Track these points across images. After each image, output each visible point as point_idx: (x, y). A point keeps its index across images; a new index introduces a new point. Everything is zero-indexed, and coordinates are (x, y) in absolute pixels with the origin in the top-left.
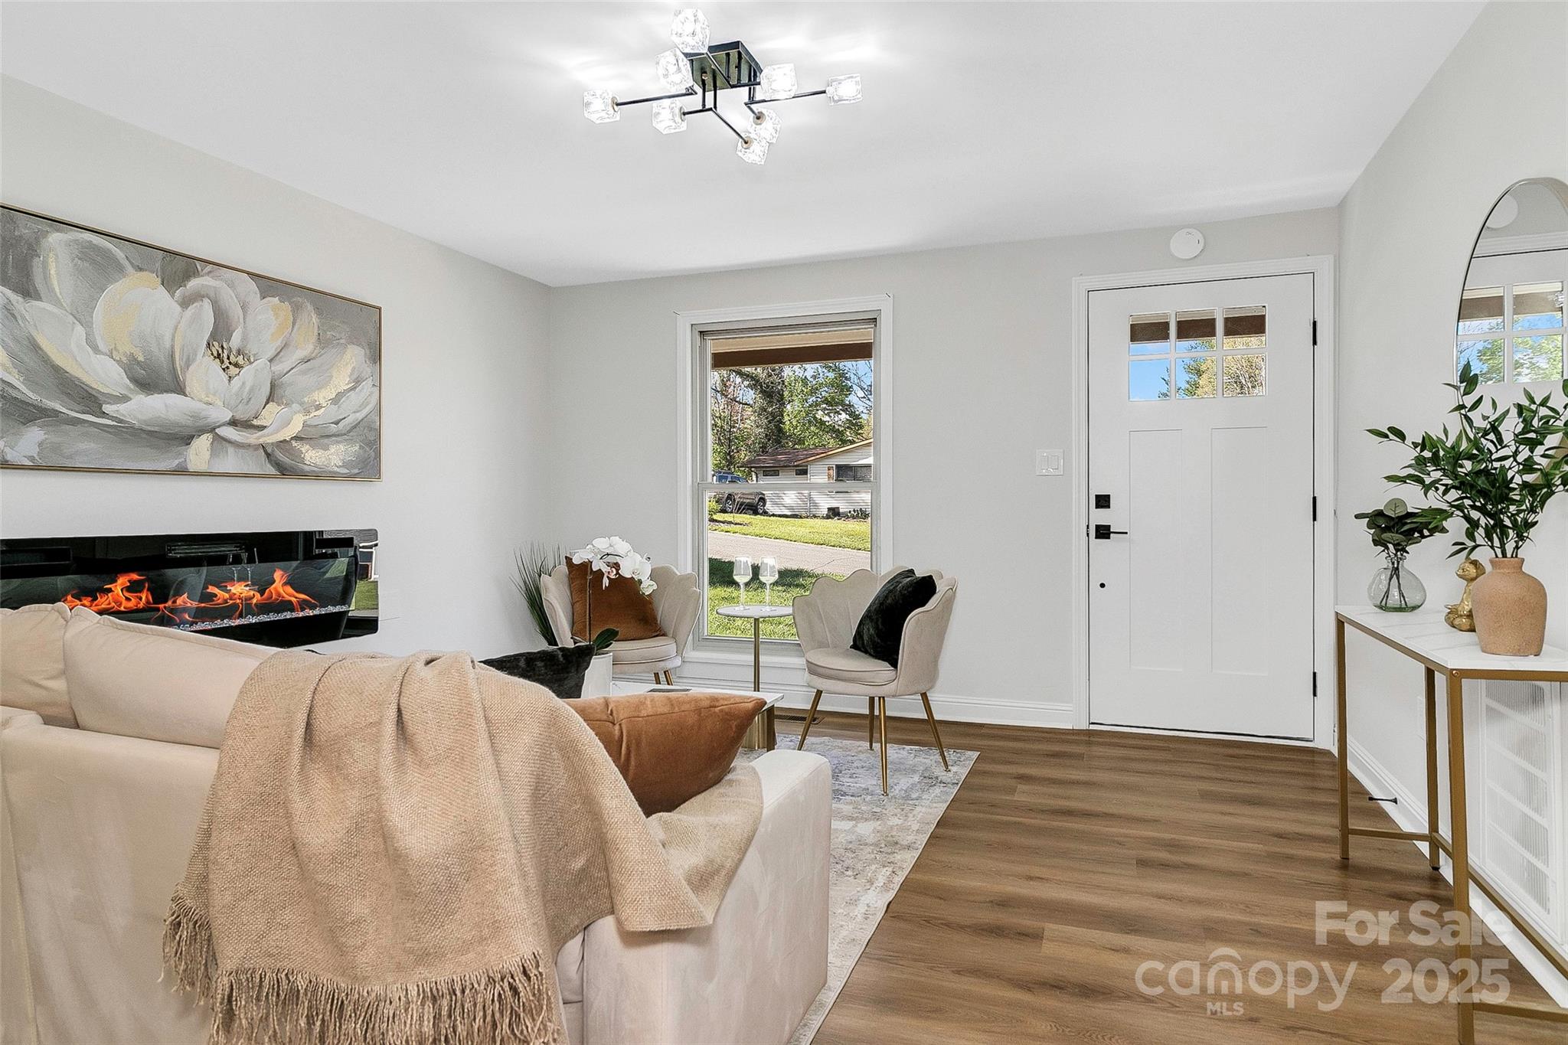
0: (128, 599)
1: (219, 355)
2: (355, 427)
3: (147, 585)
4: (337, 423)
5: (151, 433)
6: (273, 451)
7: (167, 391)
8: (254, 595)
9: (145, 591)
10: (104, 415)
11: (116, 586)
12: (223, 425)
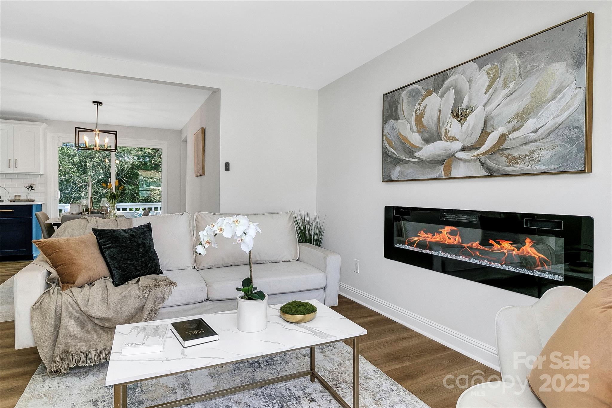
0: (449, 238)
1: (457, 114)
2: (554, 130)
3: (459, 233)
4: (535, 132)
5: (429, 162)
6: (485, 161)
7: (435, 141)
8: (514, 249)
9: (458, 236)
10: (415, 157)
11: (444, 230)
12: (458, 151)
